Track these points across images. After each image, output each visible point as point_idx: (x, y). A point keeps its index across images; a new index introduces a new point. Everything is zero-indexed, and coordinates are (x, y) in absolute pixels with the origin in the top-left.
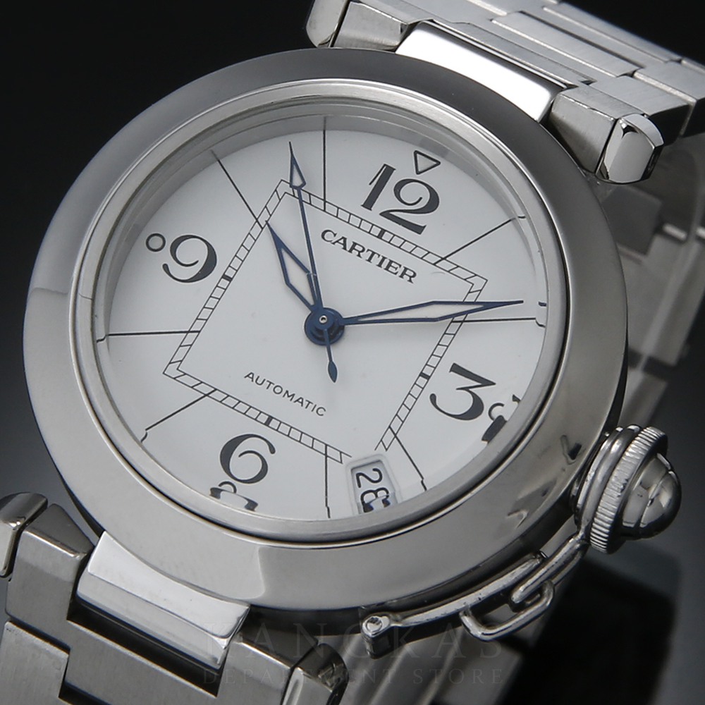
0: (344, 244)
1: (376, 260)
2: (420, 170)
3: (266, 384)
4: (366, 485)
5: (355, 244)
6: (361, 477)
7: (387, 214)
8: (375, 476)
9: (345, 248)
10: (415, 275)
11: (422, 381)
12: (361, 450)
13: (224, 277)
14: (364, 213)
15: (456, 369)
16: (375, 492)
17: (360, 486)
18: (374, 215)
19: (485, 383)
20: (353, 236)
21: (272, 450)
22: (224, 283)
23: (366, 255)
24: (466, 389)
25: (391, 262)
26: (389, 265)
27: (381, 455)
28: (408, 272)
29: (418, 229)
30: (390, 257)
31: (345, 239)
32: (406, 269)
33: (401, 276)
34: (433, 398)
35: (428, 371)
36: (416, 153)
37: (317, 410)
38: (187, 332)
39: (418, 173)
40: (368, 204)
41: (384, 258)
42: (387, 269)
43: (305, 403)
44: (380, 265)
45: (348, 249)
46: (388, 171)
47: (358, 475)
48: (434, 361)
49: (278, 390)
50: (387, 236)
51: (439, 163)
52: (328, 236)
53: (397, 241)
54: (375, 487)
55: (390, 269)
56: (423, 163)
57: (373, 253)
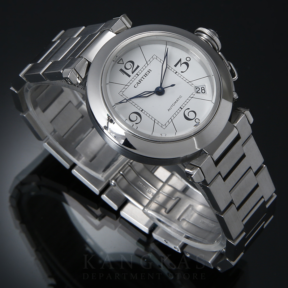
0: (139, 83)
1: (144, 77)
2: (123, 63)
3: (171, 107)
4: (200, 91)
6: (198, 92)
7: (133, 73)
8: (198, 89)
9: (140, 83)
10: (150, 70)
11: (177, 73)
12: (192, 90)
13: (142, 111)
15: (176, 66)
16: (202, 90)
17: (200, 93)
18: (132, 76)
19: (180, 60)
20: (137, 81)
21: (189, 109)
23: (142, 79)
24: (181, 65)
25: (145, 74)
26: (146, 75)
27: (194, 86)
28: (149, 71)
29: (138, 67)
31: (137, 83)
33: (150, 73)
34: (182, 72)
35: (175, 72)
36: (118, 63)
37: (180, 97)
38: (155, 122)
39: (123, 64)
40: (129, 76)
41: (144, 75)
42: (147, 75)
43: (178, 99)
44: (146, 77)
45: (140, 82)
46: (121, 70)
47: (197, 93)
48: (173, 70)
49: (173, 105)
50: (138, 74)
51: (122, 59)
52: (135, 86)
53: (140, 72)
54: (201, 90)
55: (147, 74)
56: (121, 62)
57: (142, 77)
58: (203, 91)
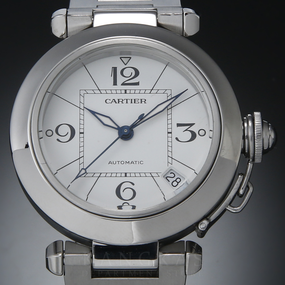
0: (115, 101)
1: (129, 101)
2: (126, 63)
3: (117, 162)
4: (171, 180)
5: (119, 100)
6: (168, 178)
7: (123, 84)
8: (172, 175)
9: (116, 103)
10: (145, 100)
11: (170, 135)
12: (163, 168)
13: (81, 133)
14: (115, 87)
15: (179, 125)
16: (176, 181)
17: (169, 181)
18: (119, 86)
19: (191, 125)
20: (116, 97)
21: (133, 184)
22: (82, 135)
23: (125, 101)
24: (186, 130)
25: (135, 100)
27: (171, 167)
28: (143, 100)
29: (137, 84)
30: (133, 98)
31: (114, 100)
32: (141, 100)
33: (141, 103)
34: (177, 139)
35: (170, 131)
36: (121, 58)
37: (140, 162)
38: (79, 159)
39: (126, 65)
40: (115, 83)
41: (132, 100)
42: (135, 103)
43: (135, 163)
44: (132, 103)
45: (117, 102)
46: (115, 69)
47: (166, 178)
48: (170, 126)
49: (122, 163)
50: (128, 92)
51: (130, 58)
52: (107, 101)
53: (133, 92)
54: (174, 179)
55: (136, 102)
56: (125, 60)
57: (127, 100)
58: (175, 184)
